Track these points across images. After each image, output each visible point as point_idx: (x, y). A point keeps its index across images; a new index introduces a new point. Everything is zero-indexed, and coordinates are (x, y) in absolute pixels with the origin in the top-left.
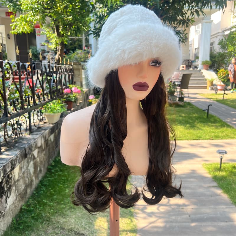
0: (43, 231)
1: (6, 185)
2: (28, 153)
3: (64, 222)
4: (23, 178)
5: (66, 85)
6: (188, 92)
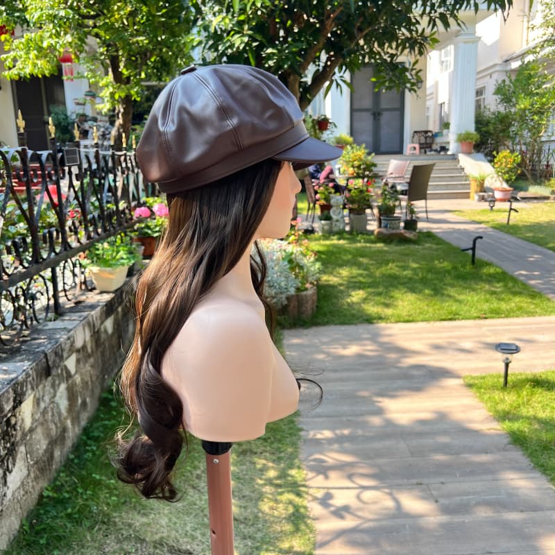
0: (95, 548)
1: (4, 443)
2: (54, 366)
3: (144, 525)
4: (42, 424)
5: (139, 199)
6: (426, 207)
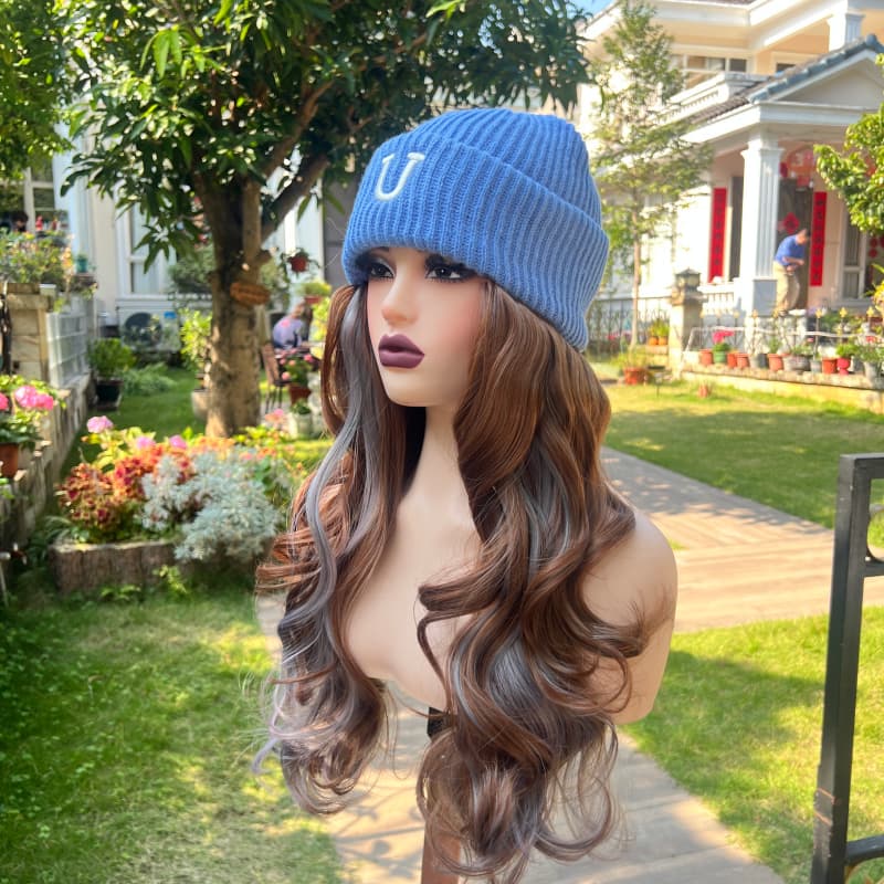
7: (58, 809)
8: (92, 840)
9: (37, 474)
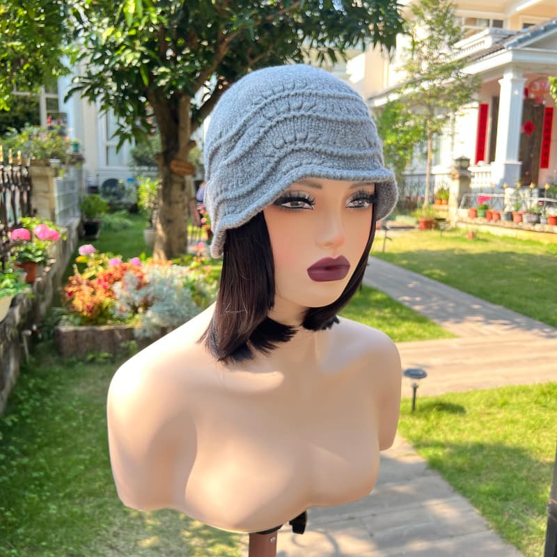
5: (15, 219)
7: (61, 495)
8: (83, 515)
9: (48, 280)
